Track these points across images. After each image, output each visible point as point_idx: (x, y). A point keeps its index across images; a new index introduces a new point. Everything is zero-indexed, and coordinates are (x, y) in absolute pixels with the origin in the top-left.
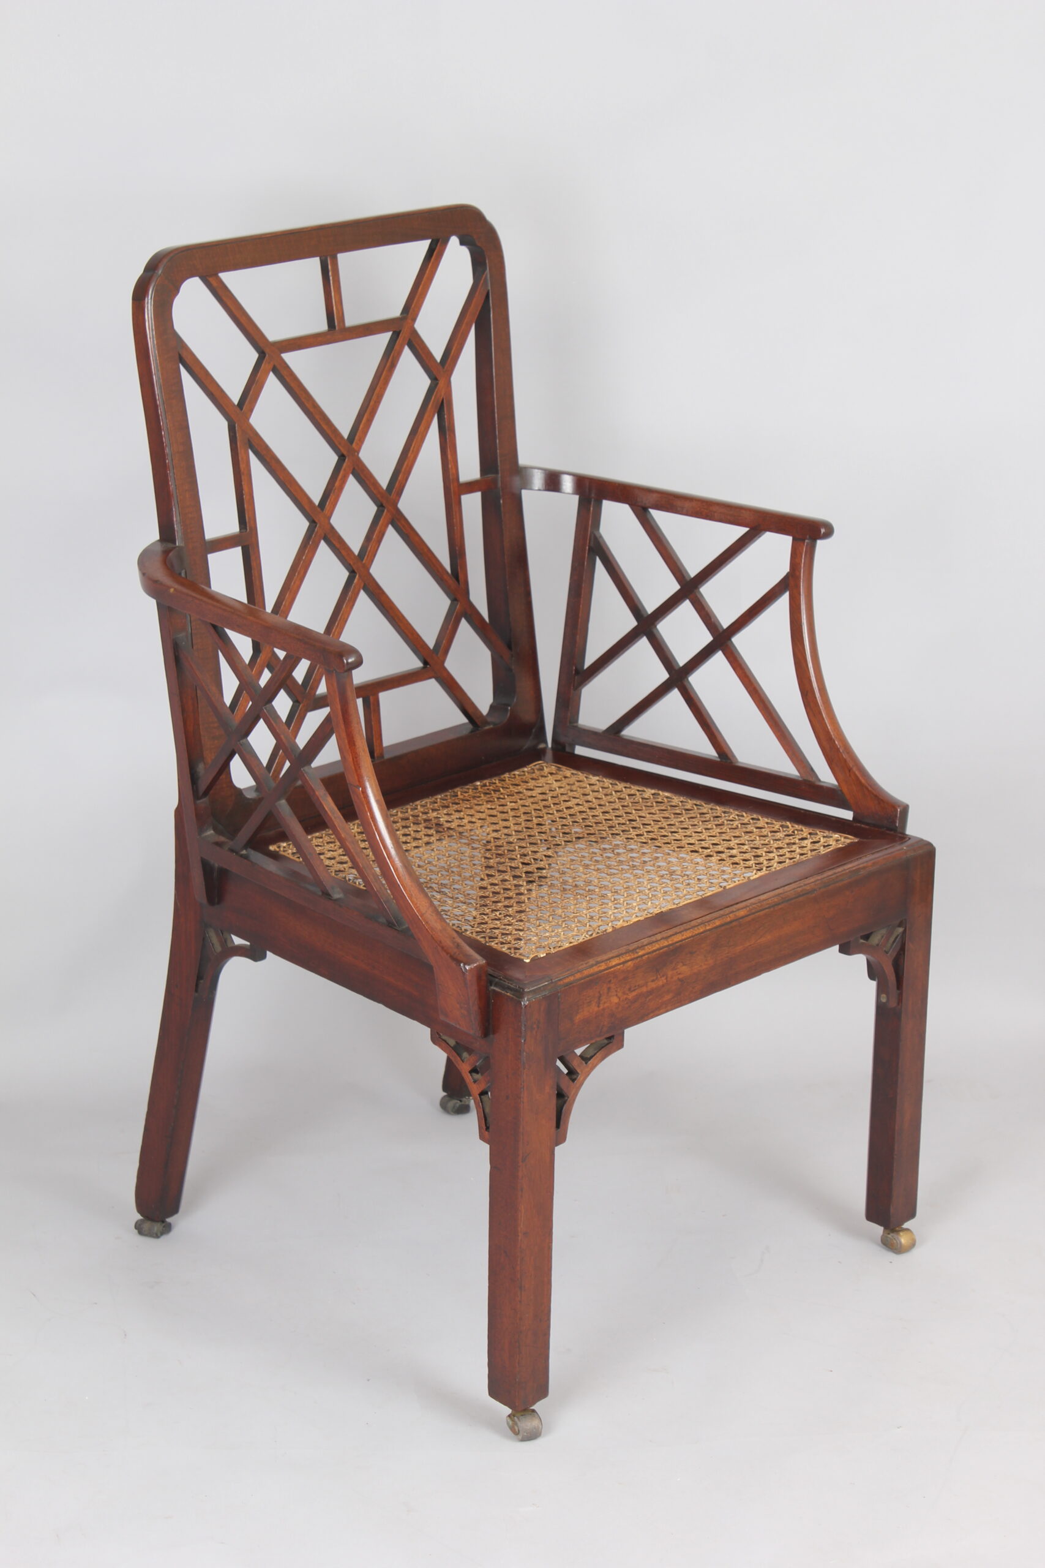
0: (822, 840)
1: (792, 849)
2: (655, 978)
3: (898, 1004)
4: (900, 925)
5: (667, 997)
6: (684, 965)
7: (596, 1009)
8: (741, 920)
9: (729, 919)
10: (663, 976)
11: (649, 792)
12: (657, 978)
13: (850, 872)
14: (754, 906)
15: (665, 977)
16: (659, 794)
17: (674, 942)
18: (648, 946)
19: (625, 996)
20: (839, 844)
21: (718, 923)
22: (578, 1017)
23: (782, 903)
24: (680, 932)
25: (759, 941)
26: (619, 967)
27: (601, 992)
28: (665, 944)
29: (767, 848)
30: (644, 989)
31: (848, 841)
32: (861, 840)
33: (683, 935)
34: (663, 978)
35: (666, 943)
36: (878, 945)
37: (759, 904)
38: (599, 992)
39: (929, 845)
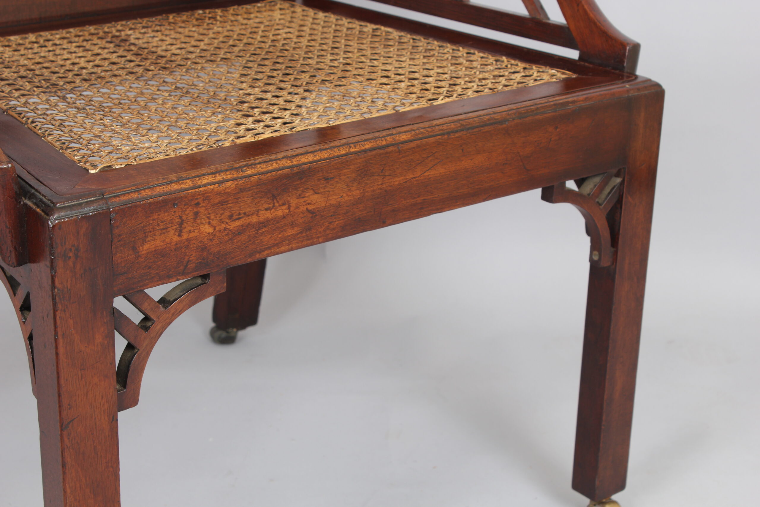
0: (535, 74)
1: (497, 81)
2: (271, 205)
3: (613, 264)
4: (617, 175)
5: (290, 232)
6: (316, 193)
7: (176, 239)
8: (401, 145)
9: (384, 143)
10: (284, 204)
11: (369, 27)
12: (274, 206)
13: (554, 105)
14: (422, 130)
15: (287, 206)
16: (380, 29)
17: (301, 162)
18: (262, 165)
19: (224, 226)
20: (553, 79)
21: (368, 145)
22: (145, 247)
23: (461, 131)
24: (312, 152)
25: (427, 174)
26: (212, 187)
27: (184, 218)
28: (286, 165)
29: (470, 78)
30: (254, 219)
31: (564, 76)
32: (580, 76)
33: (316, 156)
34: (284, 208)
35: (288, 163)
36: (589, 195)
37: (429, 129)
38: (181, 217)
39: (658, 86)
